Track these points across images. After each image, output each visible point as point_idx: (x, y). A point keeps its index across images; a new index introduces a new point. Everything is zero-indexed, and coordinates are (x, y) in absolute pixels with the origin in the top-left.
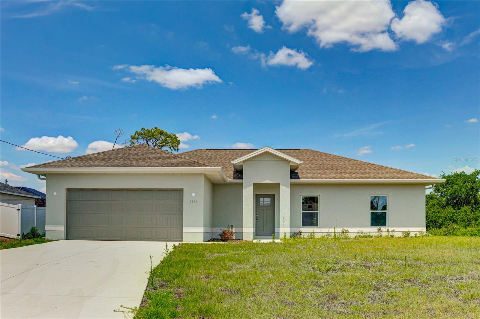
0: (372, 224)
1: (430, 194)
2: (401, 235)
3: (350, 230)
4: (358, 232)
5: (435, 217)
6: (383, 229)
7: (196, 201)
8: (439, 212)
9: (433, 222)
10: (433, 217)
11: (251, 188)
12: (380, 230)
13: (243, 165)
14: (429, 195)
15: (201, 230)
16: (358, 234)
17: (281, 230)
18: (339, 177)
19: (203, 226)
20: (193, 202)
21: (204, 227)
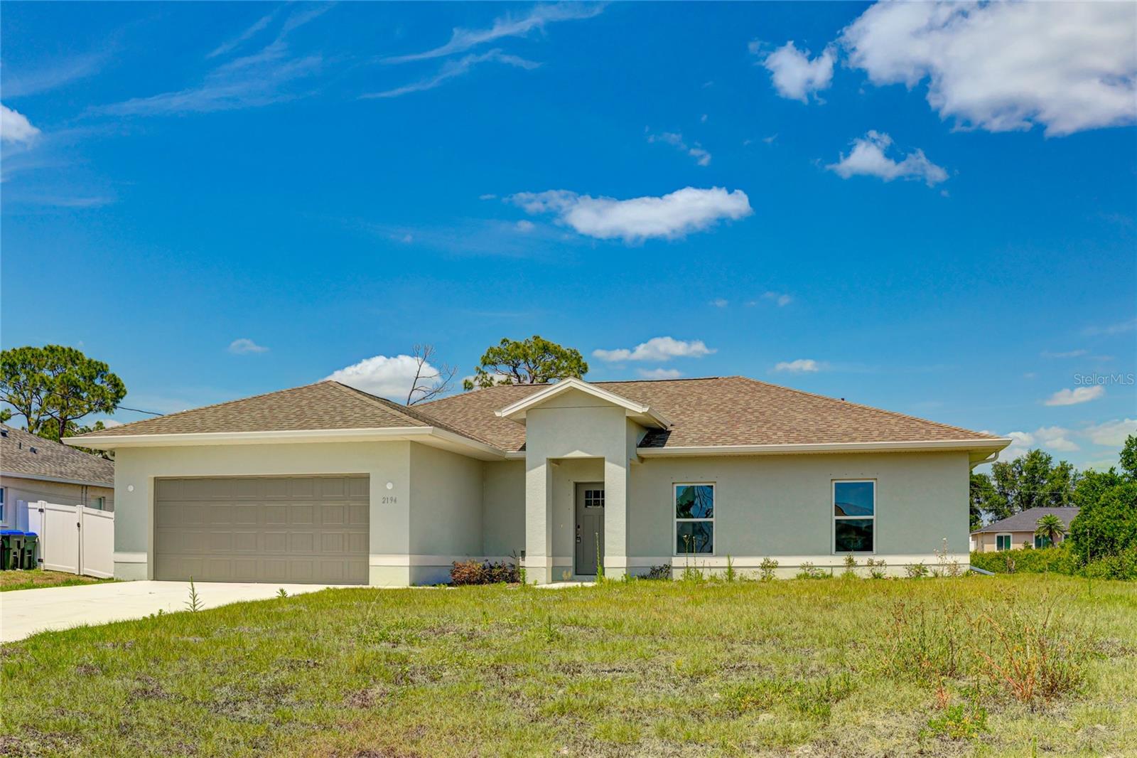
0: (838, 550)
1: (1111, 472)
2: (902, 573)
3: (782, 561)
4: (803, 567)
5: (1112, 529)
6: (861, 558)
7: (395, 501)
8: (1121, 516)
9: (1106, 541)
10: (1105, 529)
11: (543, 469)
12: (851, 563)
13: (525, 419)
14: (1105, 477)
15: (405, 561)
16: (802, 572)
17: (609, 561)
18: (755, 440)
19: (408, 552)
20: (389, 501)
21: (410, 554)
